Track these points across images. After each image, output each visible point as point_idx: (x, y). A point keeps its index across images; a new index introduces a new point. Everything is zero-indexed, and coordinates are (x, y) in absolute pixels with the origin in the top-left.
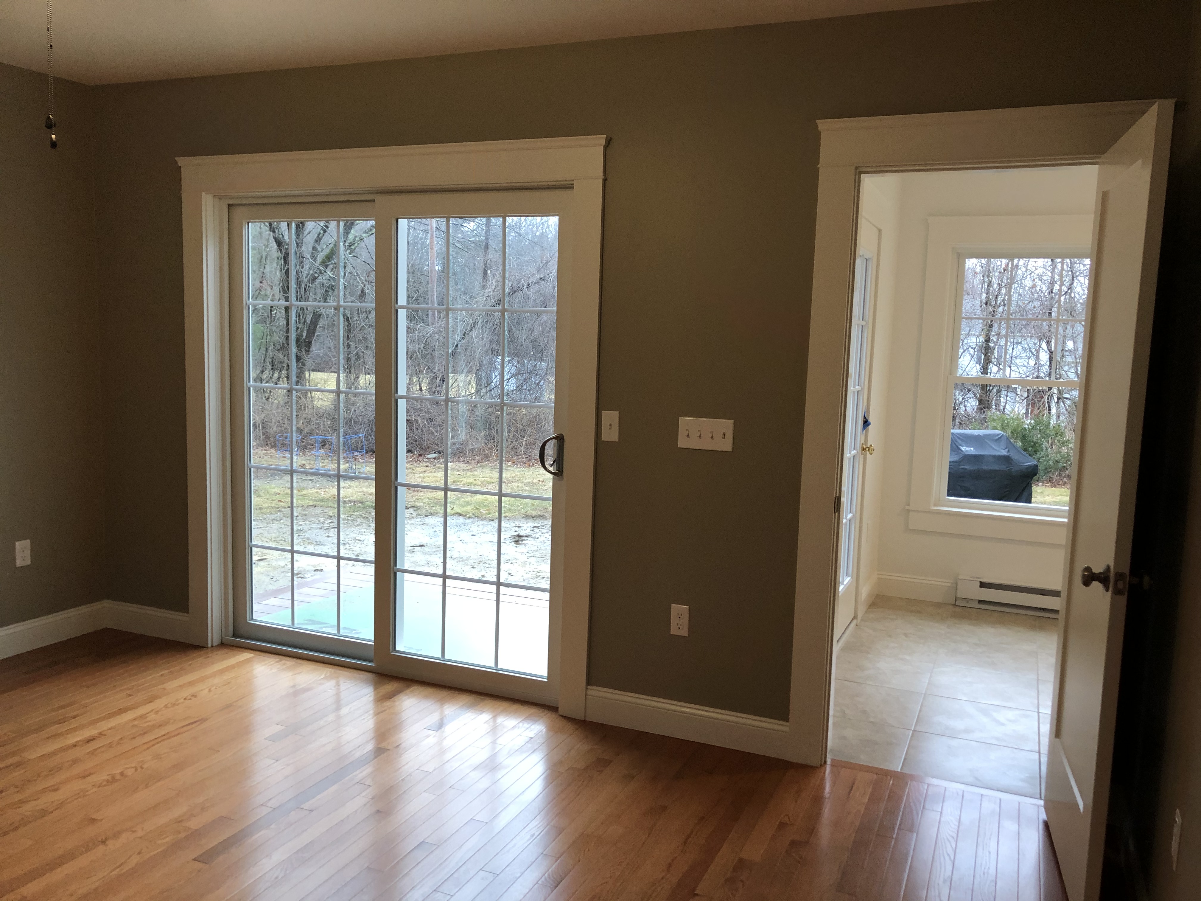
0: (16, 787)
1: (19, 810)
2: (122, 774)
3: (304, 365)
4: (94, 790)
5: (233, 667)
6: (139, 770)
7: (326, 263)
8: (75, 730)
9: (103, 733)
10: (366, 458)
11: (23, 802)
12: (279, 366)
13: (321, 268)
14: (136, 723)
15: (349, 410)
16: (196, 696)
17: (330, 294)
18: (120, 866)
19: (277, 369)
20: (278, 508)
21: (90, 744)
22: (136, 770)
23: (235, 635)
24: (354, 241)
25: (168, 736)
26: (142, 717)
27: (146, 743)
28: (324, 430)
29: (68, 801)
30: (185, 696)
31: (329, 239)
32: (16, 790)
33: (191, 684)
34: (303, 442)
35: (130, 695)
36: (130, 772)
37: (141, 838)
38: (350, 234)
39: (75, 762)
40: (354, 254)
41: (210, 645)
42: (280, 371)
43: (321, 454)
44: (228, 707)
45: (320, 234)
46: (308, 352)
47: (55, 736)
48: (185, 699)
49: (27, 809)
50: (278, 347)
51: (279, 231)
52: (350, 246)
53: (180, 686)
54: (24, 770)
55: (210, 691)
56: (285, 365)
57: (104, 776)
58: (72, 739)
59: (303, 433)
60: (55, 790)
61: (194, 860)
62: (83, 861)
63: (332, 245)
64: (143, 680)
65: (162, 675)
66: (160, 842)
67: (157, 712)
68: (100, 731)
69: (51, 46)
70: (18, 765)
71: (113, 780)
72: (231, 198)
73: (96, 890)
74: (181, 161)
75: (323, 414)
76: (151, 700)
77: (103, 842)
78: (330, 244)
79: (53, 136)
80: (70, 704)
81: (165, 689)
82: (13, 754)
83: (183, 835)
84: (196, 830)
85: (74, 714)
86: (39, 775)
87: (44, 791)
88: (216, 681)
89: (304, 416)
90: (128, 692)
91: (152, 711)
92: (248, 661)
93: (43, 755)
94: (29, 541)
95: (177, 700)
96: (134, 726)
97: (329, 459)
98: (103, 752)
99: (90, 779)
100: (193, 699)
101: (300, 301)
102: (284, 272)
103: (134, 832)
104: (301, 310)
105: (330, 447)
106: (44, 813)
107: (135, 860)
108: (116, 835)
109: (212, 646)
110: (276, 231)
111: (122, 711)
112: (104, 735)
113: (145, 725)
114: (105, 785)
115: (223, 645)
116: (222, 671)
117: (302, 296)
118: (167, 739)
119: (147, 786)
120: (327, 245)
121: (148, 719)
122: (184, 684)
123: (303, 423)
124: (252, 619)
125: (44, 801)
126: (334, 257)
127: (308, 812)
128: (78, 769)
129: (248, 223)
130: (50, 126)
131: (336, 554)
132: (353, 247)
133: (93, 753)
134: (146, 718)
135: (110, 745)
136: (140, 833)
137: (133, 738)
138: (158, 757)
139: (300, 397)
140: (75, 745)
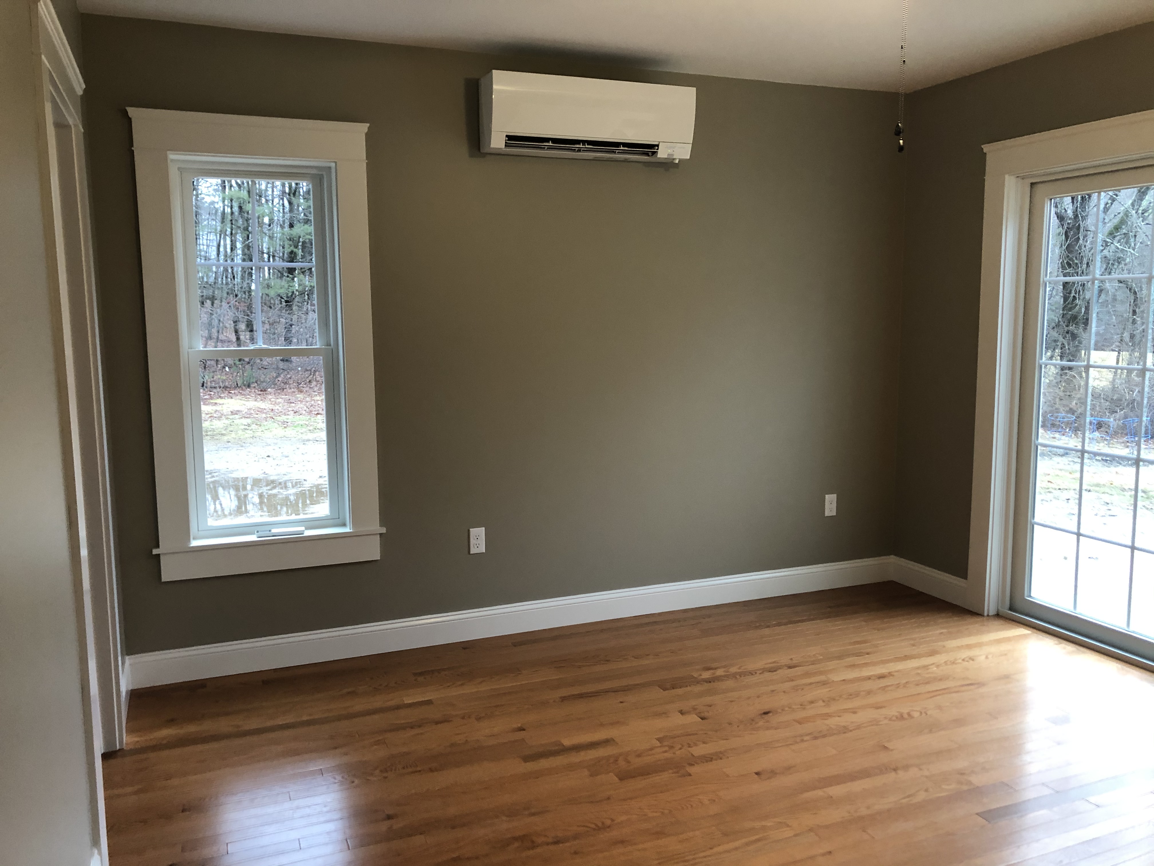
0: (824, 701)
1: (826, 722)
2: (909, 714)
3: (1080, 342)
4: (886, 721)
5: (1008, 640)
6: (924, 715)
7: (1113, 234)
8: (866, 665)
9: (892, 674)
10: (1150, 444)
11: (828, 716)
12: (1054, 344)
13: (1108, 240)
14: (919, 671)
15: (1131, 391)
16: (973, 660)
17: (1115, 267)
18: (909, 796)
19: (1050, 348)
20: (1048, 488)
21: (882, 680)
22: (921, 713)
23: (1011, 609)
24: (1148, 208)
25: (946, 691)
26: (926, 667)
27: (929, 692)
28: (1100, 412)
29: (864, 725)
30: (963, 657)
31: (1118, 208)
32: (824, 704)
33: (969, 647)
34: (1075, 423)
35: (913, 645)
36: (916, 714)
37: (926, 777)
38: (1144, 200)
39: (869, 693)
40: (1147, 222)
41: (986, 614)
42: (1054, 349)
43: (1095, 437)
44: (1006, 677)
45: (1107, 203)
46: (1085, 329)
47: (853, 666)
48: (963, 660)
49: (833, 722)
50: (1054, 325)
51: (1062, 206)
52: (1143, 213)
53: (958, 647)
54: (830, 689)
55: (987, 657)
56: (1059, 344)
57: (893, 712)
58: (866, 672)
59: (1076, 414)
60: (855, 713)
61: (977, 814)
62: (878, 781)
63: (1122, 214)
64: (925, 634)
65: (941, 633)
66: (944, 787)
67: (938, 666)
68: (891, 671)
69: (904, 61)
70: (824, 683)
71: (901, 717)
72: (1033, 176)
73: (889, 810)
74: (986, 148)
75: (1100, 395)
76: (933, 653)
77: (895, 770)
78: (1119, 213)
79: (901, 141)
80: (865, 642)
81: (944, 647)
82: (821, 673)
83: (965, 788)
84: (978, 787)
85: (869, 650)
86: (841, 696)
87: (846, 711)
88: (993, 649)
89: (1078, 396)
90: (912, 642)
91: (933, 664)
92: (1025, 636)
93: (844, 680)
94: (835, 495)
95: (956, 659)
96: (918, 674)
97: (1106, 442)
98: (891, 690)
99: (883, 711)
100: (971, 662)
101: (1081, 276)
102: (1064, 247)
103: (921, 769)
104: (1081, 285)
105: (1107, 430)
106: (845, 730)
107: (922, 796)
108: (906, 768)
109: (988, 615)
110: (1059, 207)
111: (906, 658)
112: (893, 676)
113: (927, 676)
114: (894, 721)
115: (998, 616)
116: (999, 641)
117: (1083, 271)
118: (947, 693)
119: (931, 731)
120: (1115, 215)
121: (930, 671)
122: (962, 646)
123: (1076, 404)
124: (1030, 596)
125: (847, 719)
126: (1123, 227)
127: (1094, 806)
128: (872, 700)
129: (1051, 199)
130: (898, 133)
131: (1130, 544)
132: (1146, 214)
133: (884, 688)
134: (928, 669)
135: (898, 686)
136: (926, 773)
137: (917, 685)
138: (940, 708)
139: (1075, 377)
140: (869, 678)
